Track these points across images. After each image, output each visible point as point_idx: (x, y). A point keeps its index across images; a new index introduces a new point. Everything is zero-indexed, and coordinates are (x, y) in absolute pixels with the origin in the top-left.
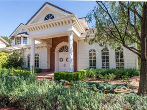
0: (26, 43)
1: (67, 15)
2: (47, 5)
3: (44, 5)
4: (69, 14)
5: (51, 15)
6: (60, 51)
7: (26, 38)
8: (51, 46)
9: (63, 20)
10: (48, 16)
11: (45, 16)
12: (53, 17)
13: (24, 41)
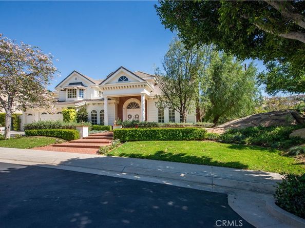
0: (83, 97)
1: (141, 81)
2: (122, 69)
3: (119, 69)
4: (143, 81)
5: (125, 77)
6: (128, 108)
7: (83, 90)
8: (118, 102)
9: (137, 85)
10: (122, 77)
11: (119, 77)
12: (127, 80)
13: (80, 94)
